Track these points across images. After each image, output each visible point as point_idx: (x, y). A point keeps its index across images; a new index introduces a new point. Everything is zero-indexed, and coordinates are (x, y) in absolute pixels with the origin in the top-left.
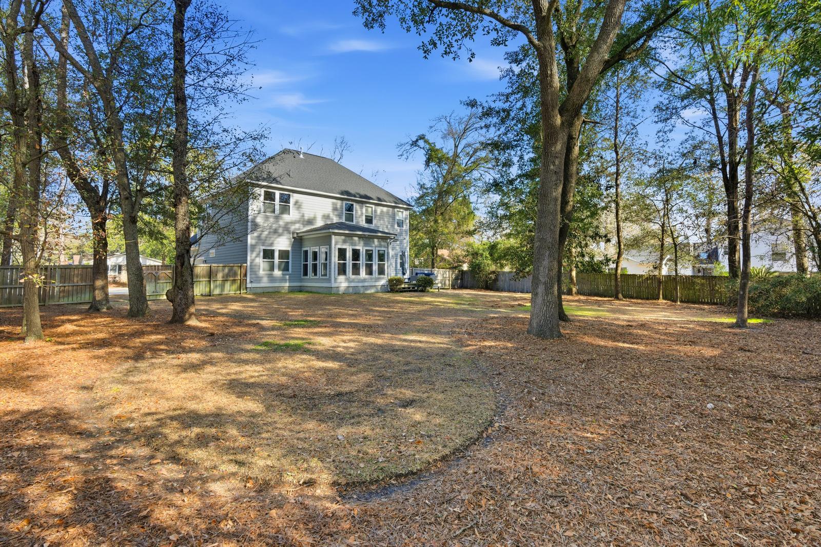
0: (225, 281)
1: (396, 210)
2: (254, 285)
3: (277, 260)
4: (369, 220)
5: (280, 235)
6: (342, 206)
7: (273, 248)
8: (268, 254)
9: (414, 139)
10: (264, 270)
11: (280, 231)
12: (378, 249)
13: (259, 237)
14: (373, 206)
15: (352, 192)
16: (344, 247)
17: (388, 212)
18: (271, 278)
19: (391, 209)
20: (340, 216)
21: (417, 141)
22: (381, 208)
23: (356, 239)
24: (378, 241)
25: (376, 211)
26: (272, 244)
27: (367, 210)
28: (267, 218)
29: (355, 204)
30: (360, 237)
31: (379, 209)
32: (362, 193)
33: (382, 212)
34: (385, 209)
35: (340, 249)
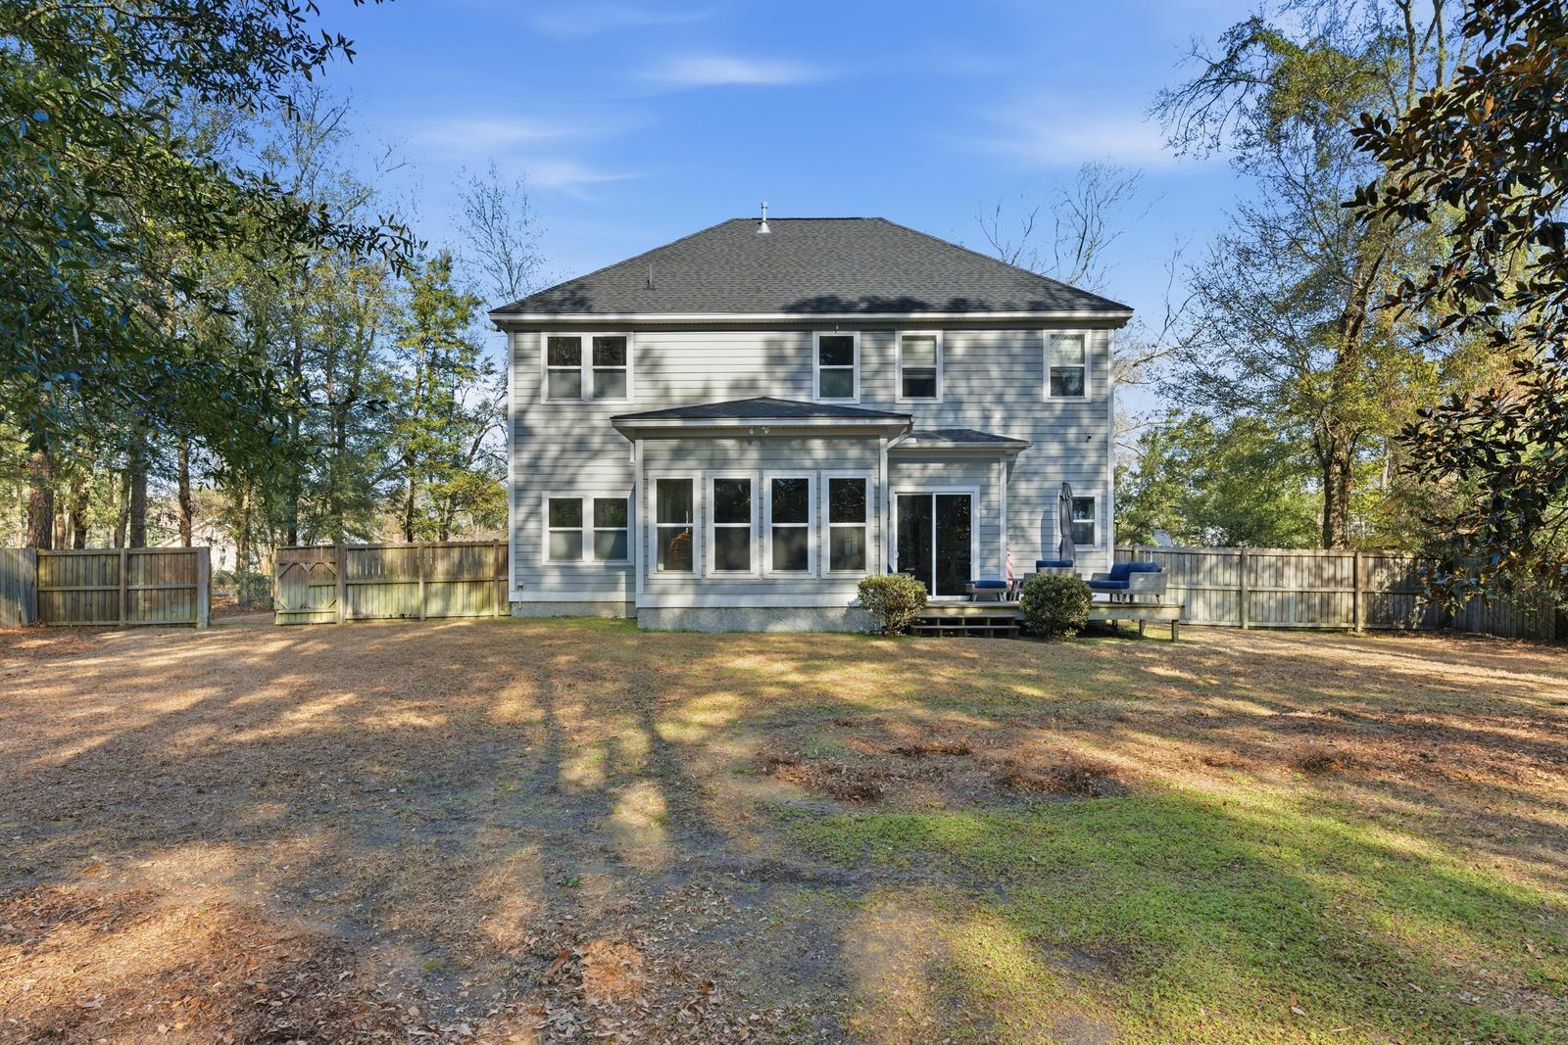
0: (452, 581)
1: (1045, 334)
2: (527, 596)
3: (588, 526)
4: (919, 385)
5: (595, 454)
6: (803, 350)
7: (573, 495)
8: (566, 513)
9: (1220, 56)
10: (552, 556)
11: (596, 441)
12: (828, 475)
13: (533, 466)
14: (939, 334)
15: (849, 295)
16: (676, 475)
17: (1003, 346)
18: (573, 578)
19: (1021, 334)
20: (795, 381)
21: (1232, 58)
22: (974, 334)
23: (729, 443)
24: (829, 447)
25: (947, 348)
26: (571, 482)
27: (907, 350)
28: (555, 411)
29: (857, 336)
30: (741, 436)
31: (961, 342)
32: (892, 294)
33: (976, 348)
34: (990, 336)
35: (663, 485)
